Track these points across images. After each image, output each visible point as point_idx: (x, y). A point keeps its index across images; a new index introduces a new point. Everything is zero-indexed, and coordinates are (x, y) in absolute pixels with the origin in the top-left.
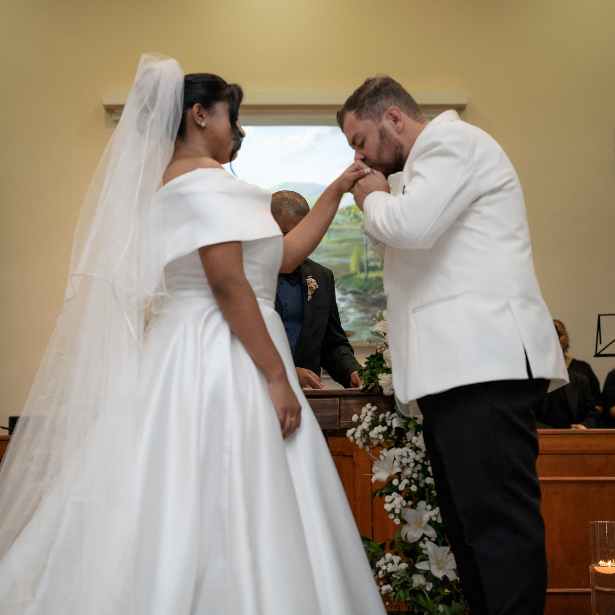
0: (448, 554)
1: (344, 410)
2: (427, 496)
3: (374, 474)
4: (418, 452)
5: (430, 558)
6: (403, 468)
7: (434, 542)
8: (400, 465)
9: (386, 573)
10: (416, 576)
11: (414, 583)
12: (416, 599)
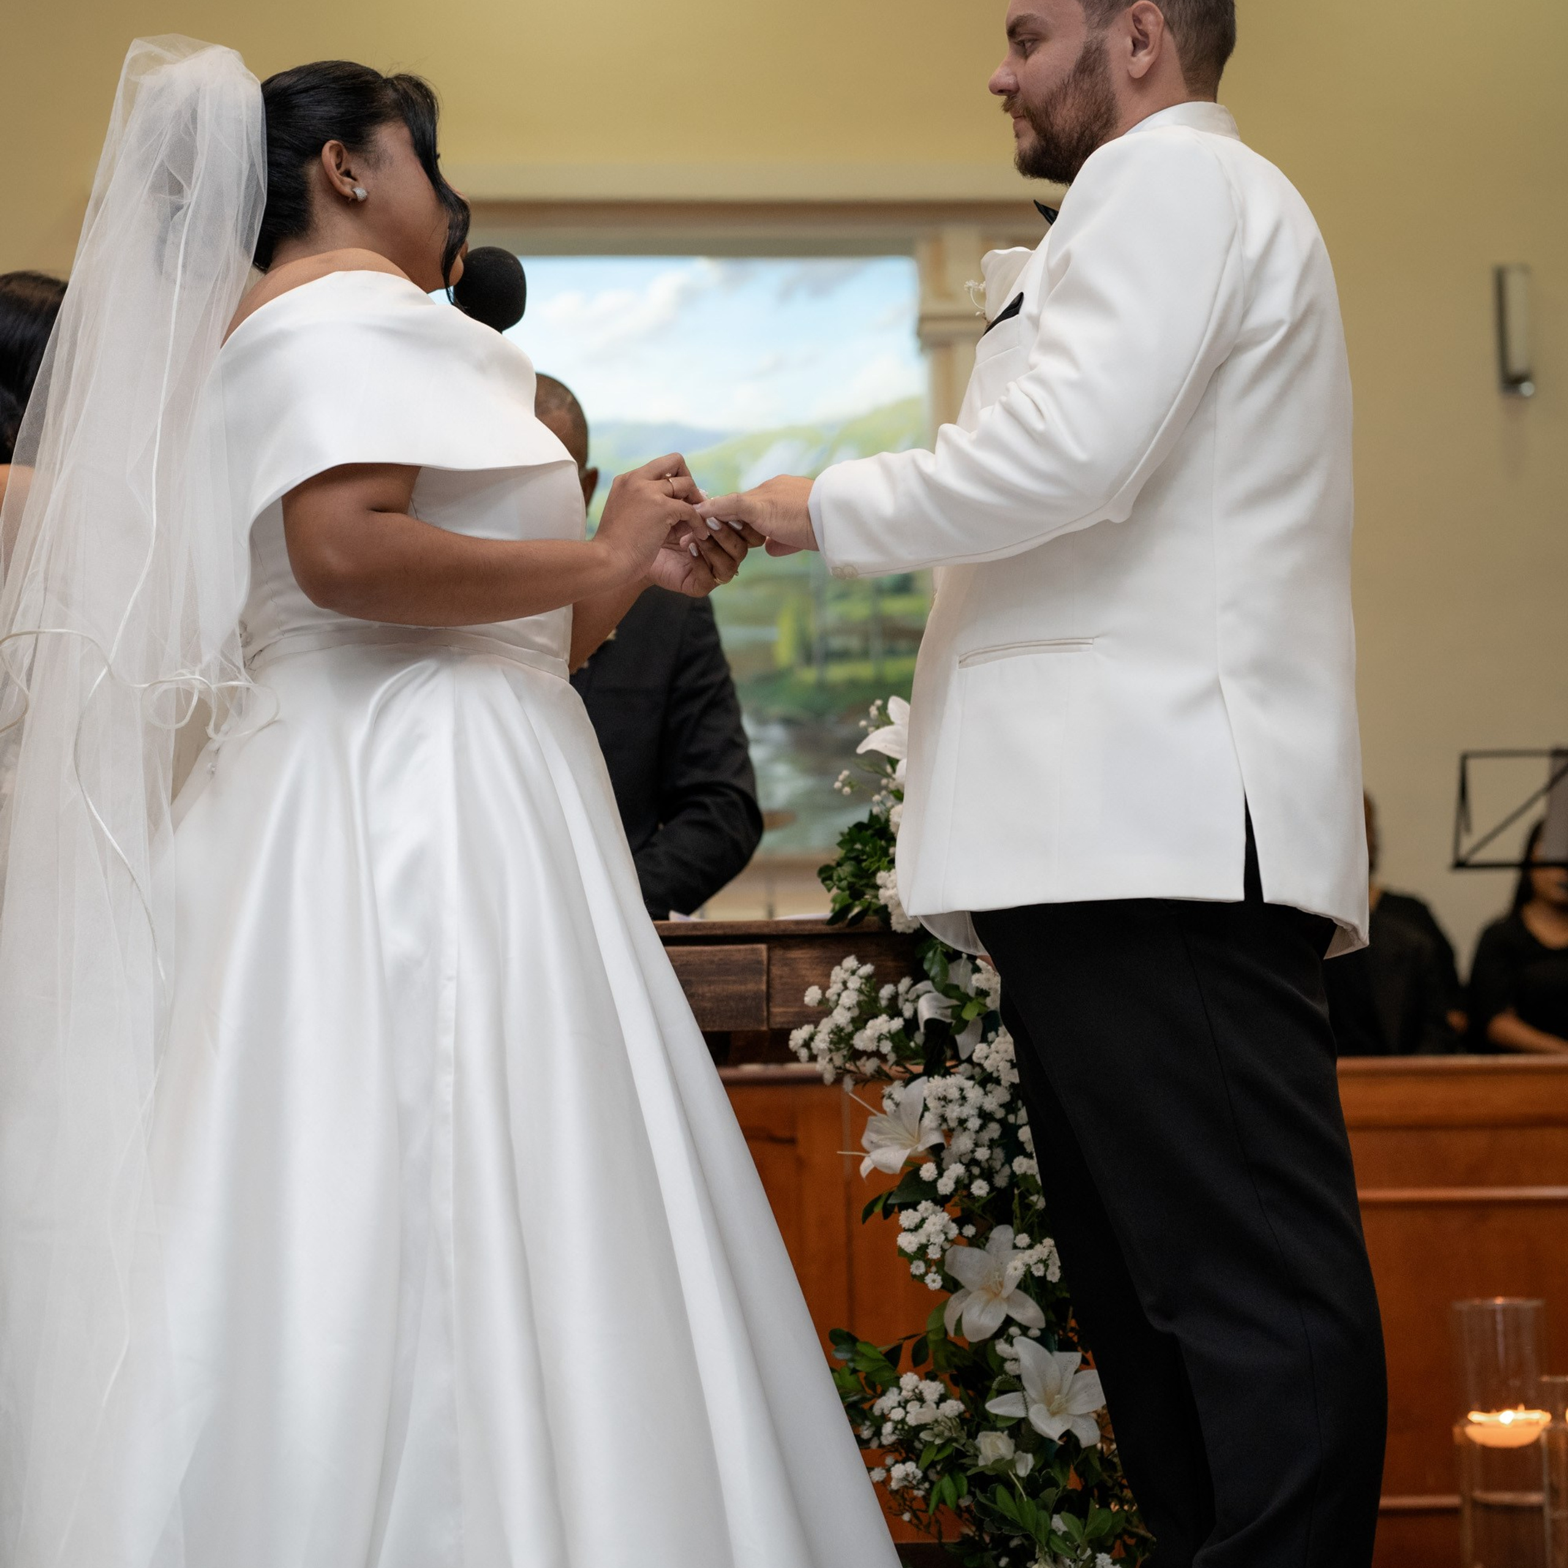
0: (1079, 1370)
1: (781, 977)
2: (1018, 1212)
3: (868, 1152)
4: (989, 1087)
5: (1025, 1384)
6: (949, 1134)
7: (1036, 1339)
8: (941, 1125)
9: (903, 1429)
10: (987, 1436)
11: (980, 1457)
12: (988, 1499)
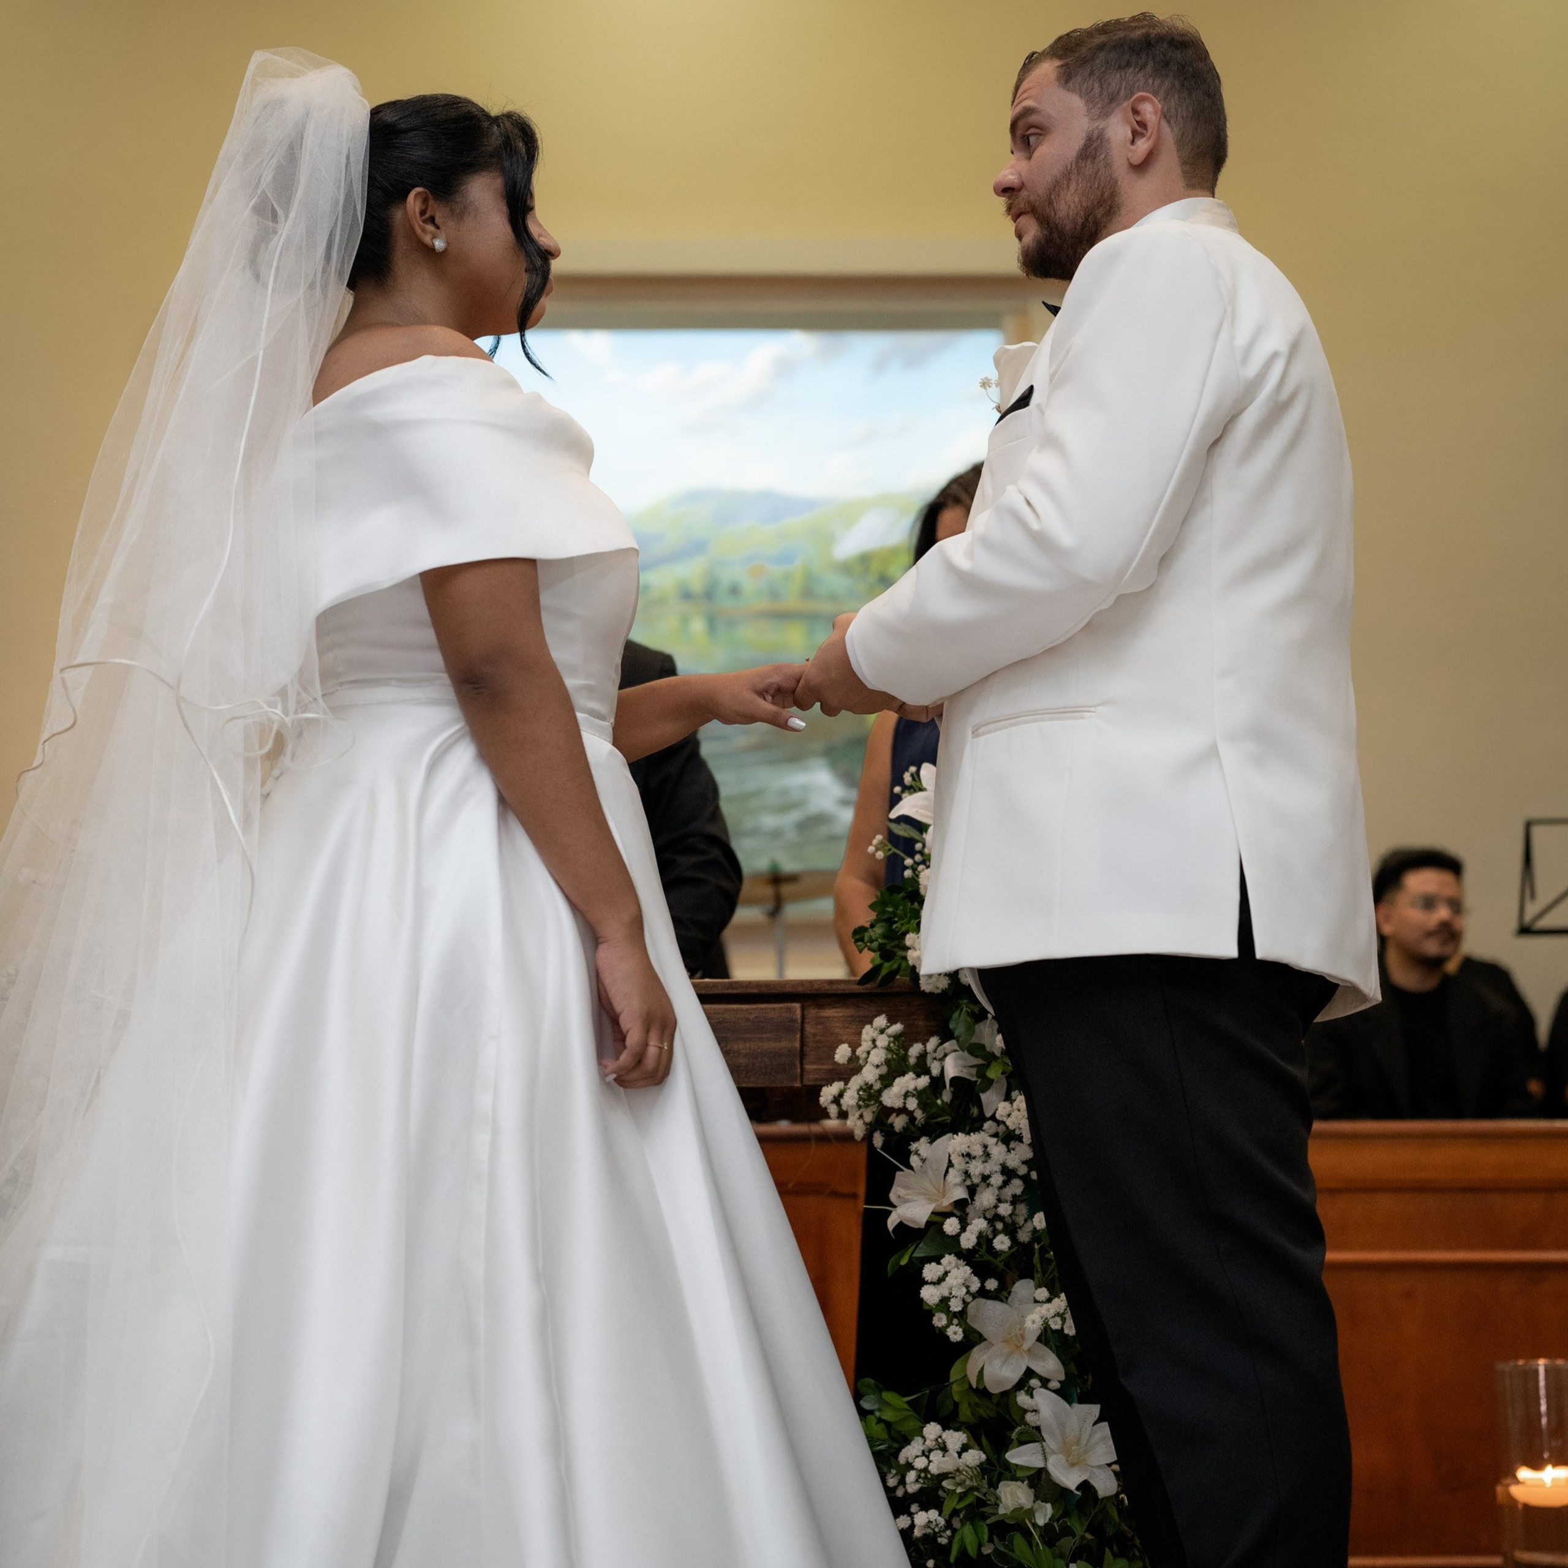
0: (1095, 1423)
1: (815, 1035)
2: (1037, 1267)
4: (1012, 1144)
5: (1045, 1435)
7: (1055, 1391)
10: (1008, 1486)
11: (1001, 1505)
12: (1006, 1547)
